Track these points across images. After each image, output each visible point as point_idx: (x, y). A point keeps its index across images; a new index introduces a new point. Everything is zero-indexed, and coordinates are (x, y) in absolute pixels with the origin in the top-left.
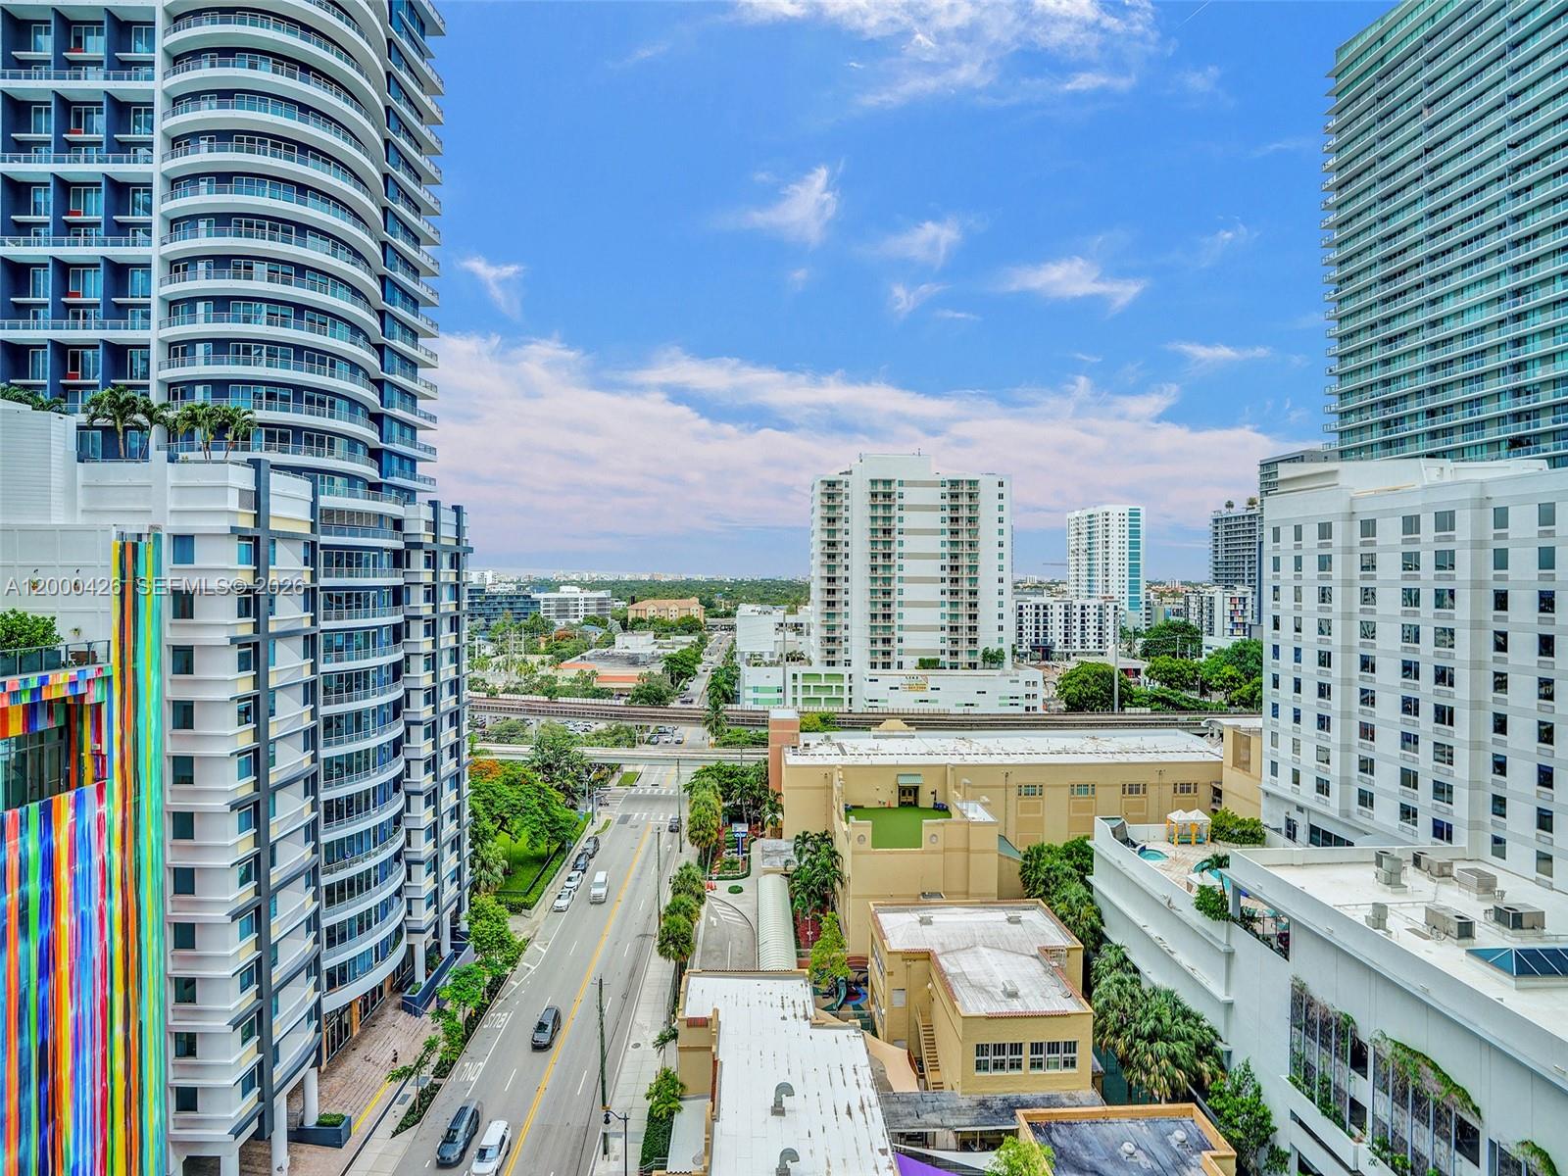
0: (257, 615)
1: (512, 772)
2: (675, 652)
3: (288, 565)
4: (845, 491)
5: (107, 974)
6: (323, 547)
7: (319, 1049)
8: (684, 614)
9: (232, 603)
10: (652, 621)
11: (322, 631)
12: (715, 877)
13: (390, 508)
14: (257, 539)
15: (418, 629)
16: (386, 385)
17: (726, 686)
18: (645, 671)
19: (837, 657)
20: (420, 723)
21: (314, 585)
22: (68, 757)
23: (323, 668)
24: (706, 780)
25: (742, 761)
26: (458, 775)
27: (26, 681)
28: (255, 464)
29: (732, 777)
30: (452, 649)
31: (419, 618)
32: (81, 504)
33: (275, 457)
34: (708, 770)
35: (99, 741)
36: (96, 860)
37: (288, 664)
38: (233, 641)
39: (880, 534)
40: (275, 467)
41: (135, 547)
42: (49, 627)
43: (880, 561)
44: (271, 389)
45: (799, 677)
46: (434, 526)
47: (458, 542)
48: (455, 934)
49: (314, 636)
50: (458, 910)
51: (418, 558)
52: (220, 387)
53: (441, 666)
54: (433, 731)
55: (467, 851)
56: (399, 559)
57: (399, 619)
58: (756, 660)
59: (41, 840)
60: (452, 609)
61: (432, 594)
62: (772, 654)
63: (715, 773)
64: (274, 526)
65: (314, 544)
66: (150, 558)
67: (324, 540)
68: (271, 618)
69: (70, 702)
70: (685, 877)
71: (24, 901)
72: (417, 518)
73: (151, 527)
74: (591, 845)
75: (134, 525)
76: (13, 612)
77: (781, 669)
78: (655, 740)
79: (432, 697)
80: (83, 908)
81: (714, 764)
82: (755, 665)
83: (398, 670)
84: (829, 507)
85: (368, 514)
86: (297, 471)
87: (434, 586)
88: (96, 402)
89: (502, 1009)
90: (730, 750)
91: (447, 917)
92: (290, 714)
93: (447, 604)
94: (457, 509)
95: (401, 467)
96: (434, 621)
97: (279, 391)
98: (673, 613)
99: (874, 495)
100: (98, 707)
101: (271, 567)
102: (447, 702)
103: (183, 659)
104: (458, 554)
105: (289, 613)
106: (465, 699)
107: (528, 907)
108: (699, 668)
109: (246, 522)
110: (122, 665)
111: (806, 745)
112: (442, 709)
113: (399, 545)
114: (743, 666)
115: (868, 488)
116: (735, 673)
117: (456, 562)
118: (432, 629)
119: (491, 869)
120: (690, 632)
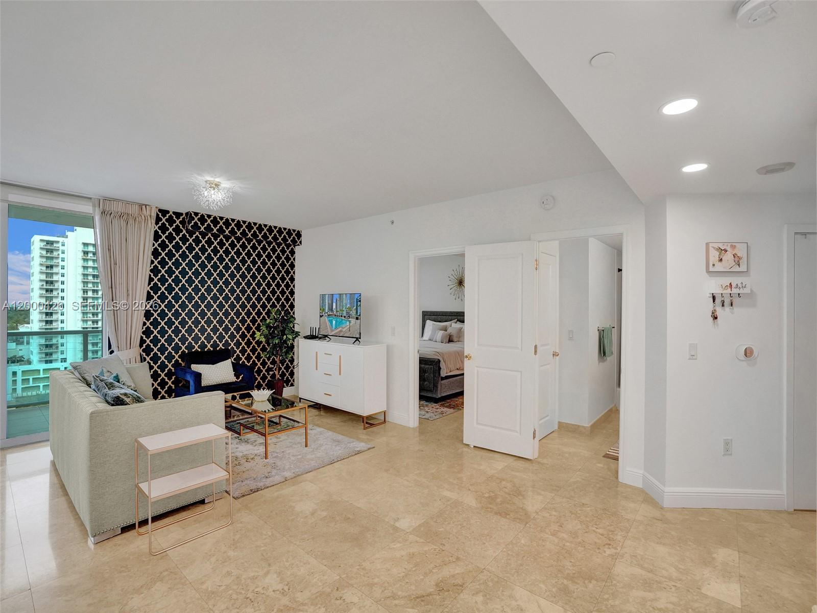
4: (61, 248)
19: (54, 357)
39: (90, 278)
43: (90, 294)
84: (47, 258)
99: (86, 253)
115: (81, 248)
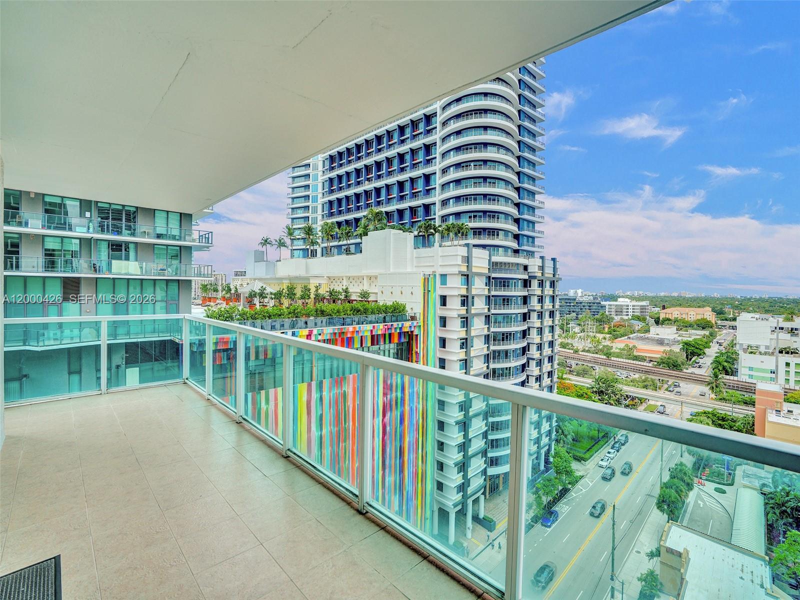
0: (467, 306)
1: (580, 391)
2: (691, 339)
3: (479, 287)
5: (417, 430)
6: (493, 278)
7: (485, 487)
8: (699, 317)
9: (458, 301)
10: (676, 321)
11: (492, 314)
12: (704, 478)
13: (521, 260)
14: (468, 275)
15: (534, 316)
16: (521, 205)
17: (726, 364)
18: (668, 349)
20: (534, 359)
21: (489, 295)
22: (409, 353)
23: (492, 330)
24: (702, 418)
25: (732, 412)
26: (551, 386)
27: (398, 324)
28: (467, 245)
29: (724, 421)
30: (550, 326)
31: (535, 311)
32: (415, 264)
33: (477, 241)
34: (705, 413)
35: (417, 348)
36: (415, 389)
37: (479, 327)
38: (459, 315)
40: (474, 246)
41: (428, 279)
42: (404, 307)
44: (475, 214)
45: (792, 365)
46: (542, 268)
47: (554, 275)
48: (547, 462)
49: (489, 316)
50: (549, 450)
51: (535, 283)
52: (458, 215)
53: (544, 333)
54: (540, 363)
55: (554, 424)
56: (526, 283)
57: (526, 311)
58: (752, 350)
59: (401, 378)
60: (551, 307)
61: (541, 300)
62: (767, 347)
63: (710, 416)
64: (474, 270)
65: (489, 277)
66: (432, 283)
67: (494, 275)
68: (472, 307)
69: (410, 333)
70: (678, 470)
71: (397, 397)
72: (534, 264)
73: (433, 272)
74: (623, 438)
75: (428, 271)
76: (396, 301)
77: (773, 358)
78: (671, 389)
79: (540, 347)
80: (411, 405)
81: (710, 410)
82: (751, 353)
83: (524, 334)
85: (512, 264)
86: (484, 247)
87: (542, 296)
88: (420, 227)
89: (566, 504)
90: (724, 404)
91: (543, 452)
92: (479, 348)
93: (548, 305)
94: (554, 260)
95: (528, 241)
96: (542, 312)
97: (478, 214)
98: (692, 316)
100: (417, 335)
101: (473, 287)
102: (547, 351)
103: (443, 321)
104: (554, 281)
105: (479, 306)
106: (556, 351)
107: (585, 460)
108: (707, 351)
109: (464, 269)
110: (424, 322)
111: (789, 411)
112: (544, 354)
113: (526, 277)
114: (741, 352)
116: (734, 356)
117: (553, 284)
118: (540, 316)
119: (566, 436)
120: (703, 328)
